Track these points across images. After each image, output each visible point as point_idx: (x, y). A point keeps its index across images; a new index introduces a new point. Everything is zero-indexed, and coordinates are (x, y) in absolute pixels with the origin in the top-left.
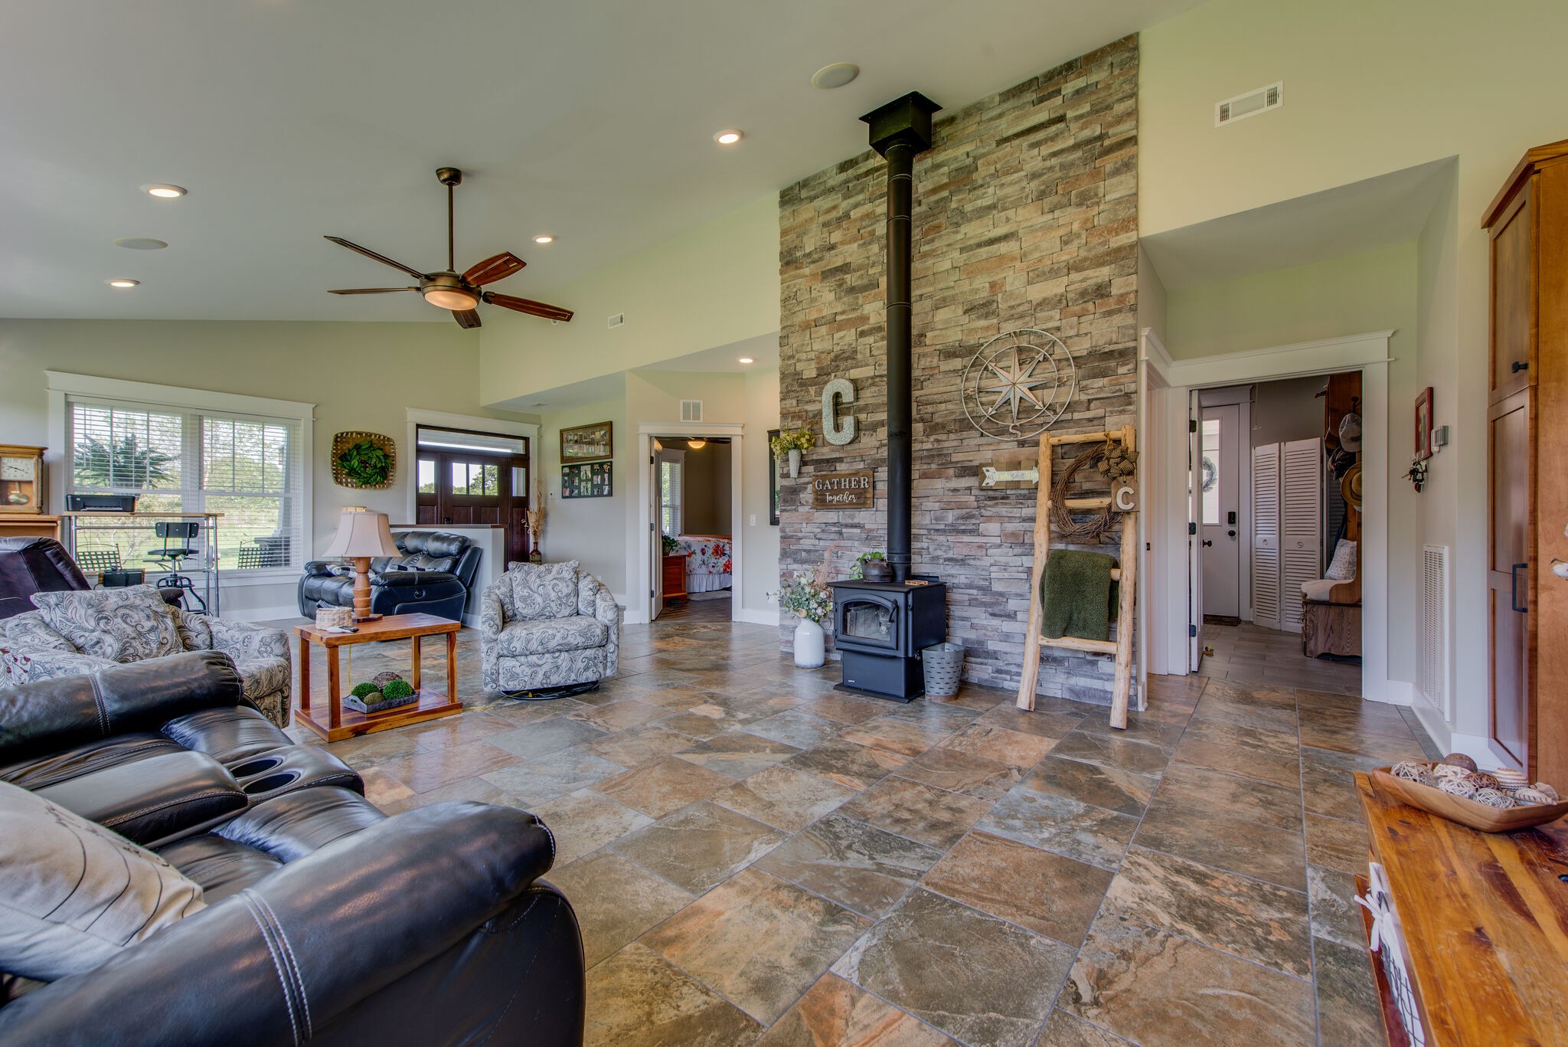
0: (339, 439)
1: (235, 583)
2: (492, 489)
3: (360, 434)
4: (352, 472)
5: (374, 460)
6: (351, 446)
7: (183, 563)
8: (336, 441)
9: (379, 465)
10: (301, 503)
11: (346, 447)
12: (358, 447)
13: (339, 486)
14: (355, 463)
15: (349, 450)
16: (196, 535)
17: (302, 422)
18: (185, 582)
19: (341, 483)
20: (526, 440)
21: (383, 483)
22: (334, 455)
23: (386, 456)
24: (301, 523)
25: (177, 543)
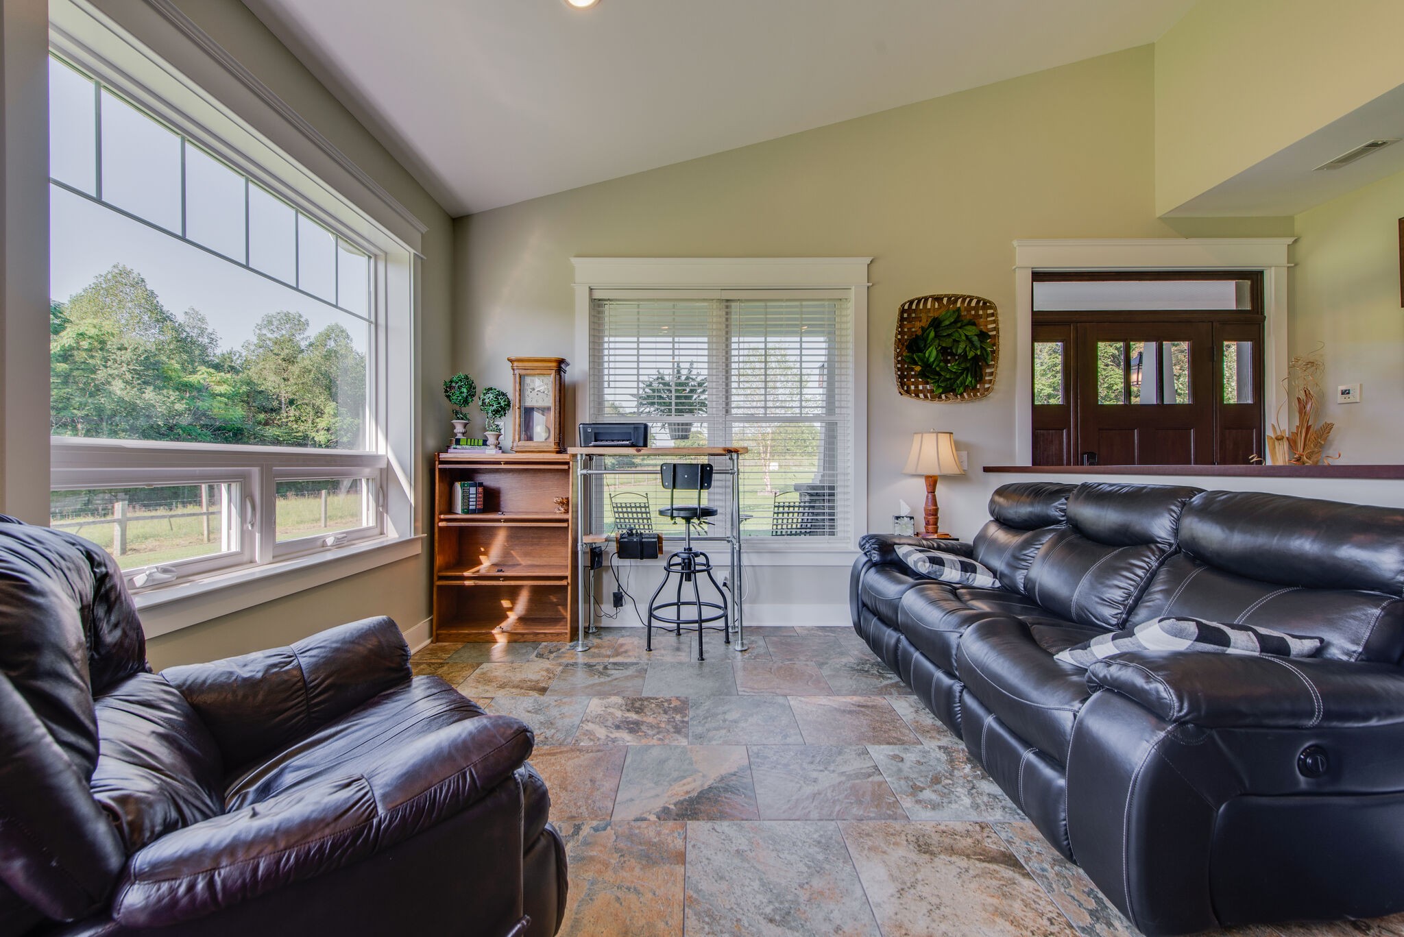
0: (907, 314)
1: (766, 560)
2: (1180, 390)
4: (928, 373)
5: (962, 346)
7: (698, 528)
8: (902, 319)
9: (971, 355)
10: (851, 431)
11: (917, 327)
12: (936, 323)
13: (906, 398)
14: (932, 353)
16: (709, 486)
17: (852, 294)
18: (701, 559)
19: (908, 392)
20: (1254, 279)
21: (974, 389)
22: (899, 342)
24: (851, 464)
25: (687, 498)
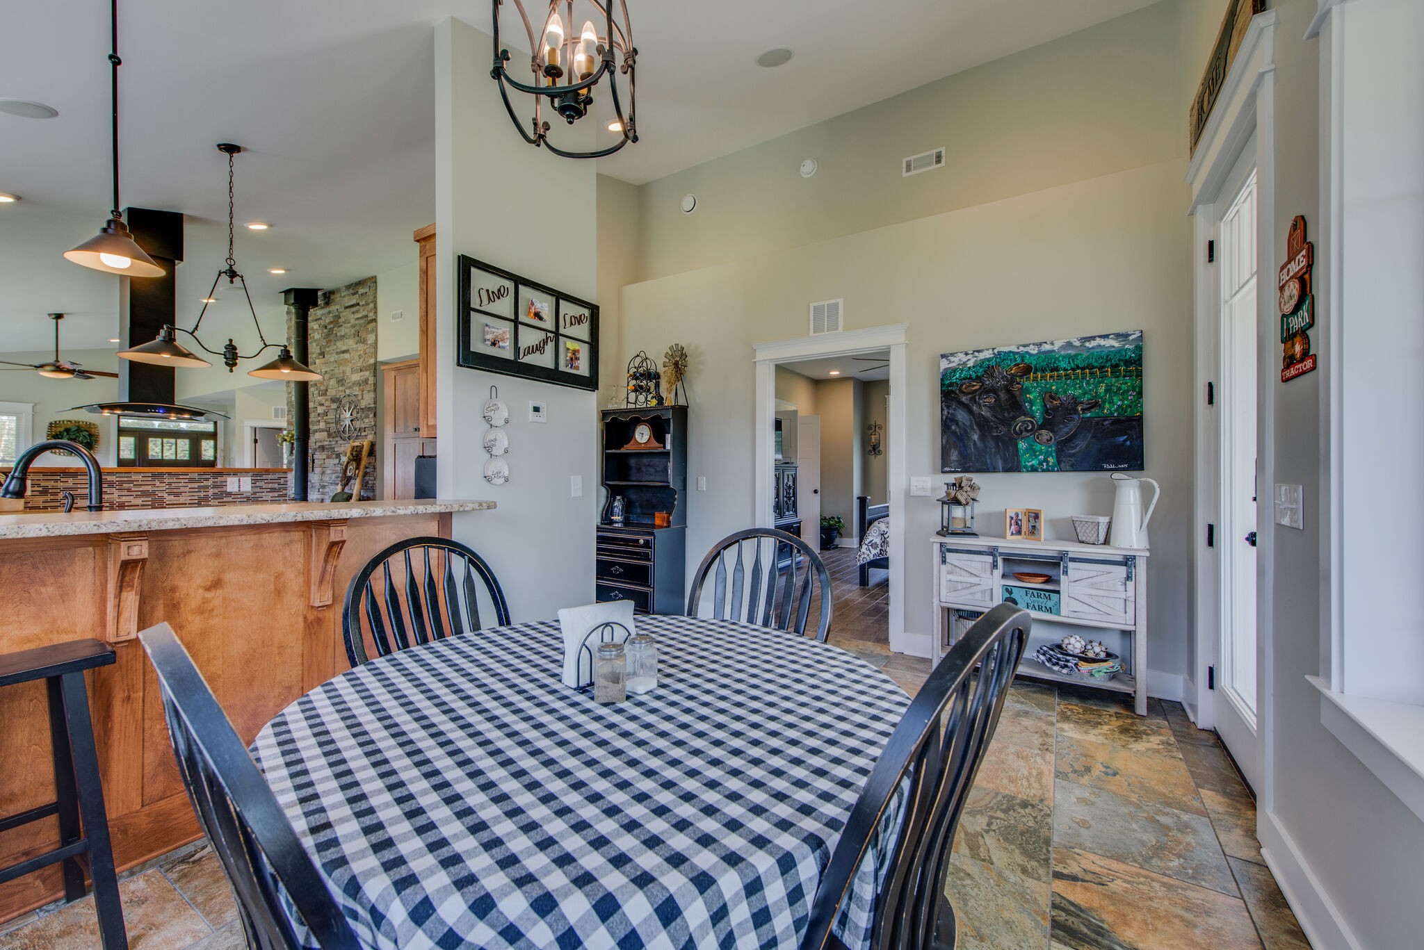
3: (70, 421)
6: (62, 429)
15: (60, 432)
23: (90, 435)
